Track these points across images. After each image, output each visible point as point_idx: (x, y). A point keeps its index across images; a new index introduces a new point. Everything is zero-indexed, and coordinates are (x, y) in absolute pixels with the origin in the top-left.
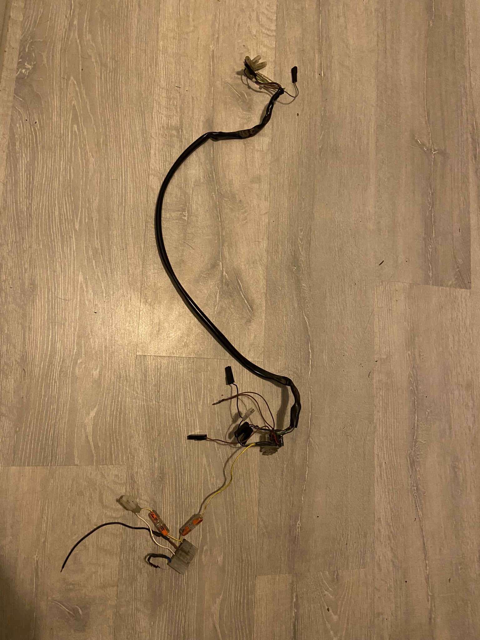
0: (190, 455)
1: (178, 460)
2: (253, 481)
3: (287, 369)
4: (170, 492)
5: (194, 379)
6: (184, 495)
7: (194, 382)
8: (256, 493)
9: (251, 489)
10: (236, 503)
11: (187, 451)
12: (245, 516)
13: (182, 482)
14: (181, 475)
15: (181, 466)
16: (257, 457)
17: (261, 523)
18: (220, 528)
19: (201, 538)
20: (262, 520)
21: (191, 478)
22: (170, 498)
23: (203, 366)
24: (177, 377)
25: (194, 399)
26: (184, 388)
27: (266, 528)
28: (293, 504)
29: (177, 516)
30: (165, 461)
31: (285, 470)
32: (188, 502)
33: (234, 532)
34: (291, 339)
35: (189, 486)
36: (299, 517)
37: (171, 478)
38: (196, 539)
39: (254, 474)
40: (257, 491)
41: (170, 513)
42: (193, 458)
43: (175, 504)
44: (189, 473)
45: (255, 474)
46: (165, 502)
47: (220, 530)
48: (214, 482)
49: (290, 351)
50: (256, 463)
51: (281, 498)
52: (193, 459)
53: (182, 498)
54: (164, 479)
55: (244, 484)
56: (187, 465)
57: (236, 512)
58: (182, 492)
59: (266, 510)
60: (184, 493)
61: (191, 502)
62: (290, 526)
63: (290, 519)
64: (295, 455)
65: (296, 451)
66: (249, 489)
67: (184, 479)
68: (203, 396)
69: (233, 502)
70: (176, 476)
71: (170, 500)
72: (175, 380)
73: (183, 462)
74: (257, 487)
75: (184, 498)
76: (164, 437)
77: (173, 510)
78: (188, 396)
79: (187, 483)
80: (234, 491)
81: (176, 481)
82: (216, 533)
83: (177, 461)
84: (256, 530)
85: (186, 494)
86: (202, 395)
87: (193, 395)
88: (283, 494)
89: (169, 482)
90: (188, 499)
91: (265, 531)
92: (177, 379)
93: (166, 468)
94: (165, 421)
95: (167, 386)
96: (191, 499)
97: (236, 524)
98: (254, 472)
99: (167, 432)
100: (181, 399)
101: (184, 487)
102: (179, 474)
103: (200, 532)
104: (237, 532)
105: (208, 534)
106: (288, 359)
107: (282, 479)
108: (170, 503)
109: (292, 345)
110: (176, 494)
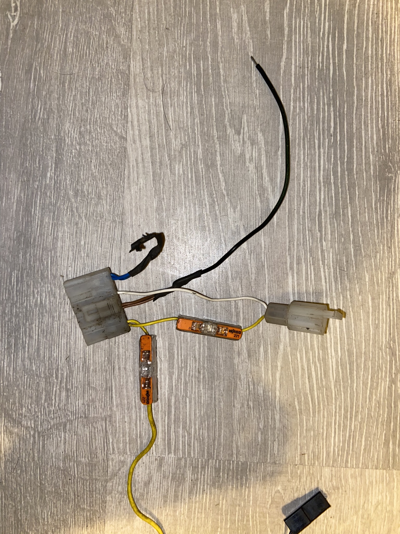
0: (312, 220)
1: (343, 209)
2: (143, 140)
3: (39, 433)
4: (367, 131)
5: (300, 409)
6: (329, 121)
7: (299, 403)
8: (134, 110)
9: (150, 122)
10: (191, 88)
11: (320, 231)
12: (165, 53)
13: (335, 154)
14: (335, 173)
15: (337, 194)
16: (131, 204)
17: (123, 30)
18: (235, 29)
19: (286, 11)
20: (117, 37)
21: (311, 162)
22: (366, 116)
23: (276, 444)
24: (346, 417)
25: (301, 358)
26: (328, 388)
27: (108, 17)
28: (28, 72)
29: (347, 71)
30: (376, 208)
31: (51, 163)
32: (318, 104)
33: (198, 14)
34: (27, 512)
35: (316, 141)
36: (11, 35)
37: (361, 164)
38: (298, 10)
39: (140, 159)
40: (132, 113)
41: (367, 79)
42: (304, 212)
43: (353, 100)
44: (315, 176)
45: (137, 160)
46: (377, 108)
47: (235, 24)
48: (250, 148)
49: (30, 480)
50: (134, 188)
51: (64, 91)
52: (304, 209)
53: (335, 115)
54: (379, 166)
55: (167, 136)
56: (320, 196)
57: (190, 64)
58: (335, 128)
59: (107, 63)
60: (329, 127)
61: (311, 103)
62: (39, 15)
63: (37, 34)
64: (19, 202)
65: (17, 211)
66: (154, 121)
67: (329, 161)
68: (277, 366)
69: (198, 91)
70: (350, 170)
71: (366, 112)
72: (352, 408)
73: (330, 205)
74: (132, 126)
75: (329, 115)
76: (380, 268)
77: (358, 86)
78: (315, 366)
79: (322, 150)
80: (197, 120)
81: (350, 158)
82: (245, 18)
83: (345, 207)
84: (136, 16)
85: (324, 123)
86: (279, 368)
87: (303, 369)
88: (59, 99)
89: (367, 158)
90: (318, 109)
91: (112, 10)
92: (346, 412)
93: (376, 192)
94: (376, 308)
95: (371, 393)
96: (312, 109)
97: (193, 36)
98: (140, 165)
99: (371, 280)
100: (334, 360)
101: (329, 141)
102: (343, 175)
103: (290, 26)
104: (190, 13)
105: (267, 18)
106: (36, 459)
107: (60, 141)
108: (366, 106)
109: (25, 497)
110: (350, 124)
